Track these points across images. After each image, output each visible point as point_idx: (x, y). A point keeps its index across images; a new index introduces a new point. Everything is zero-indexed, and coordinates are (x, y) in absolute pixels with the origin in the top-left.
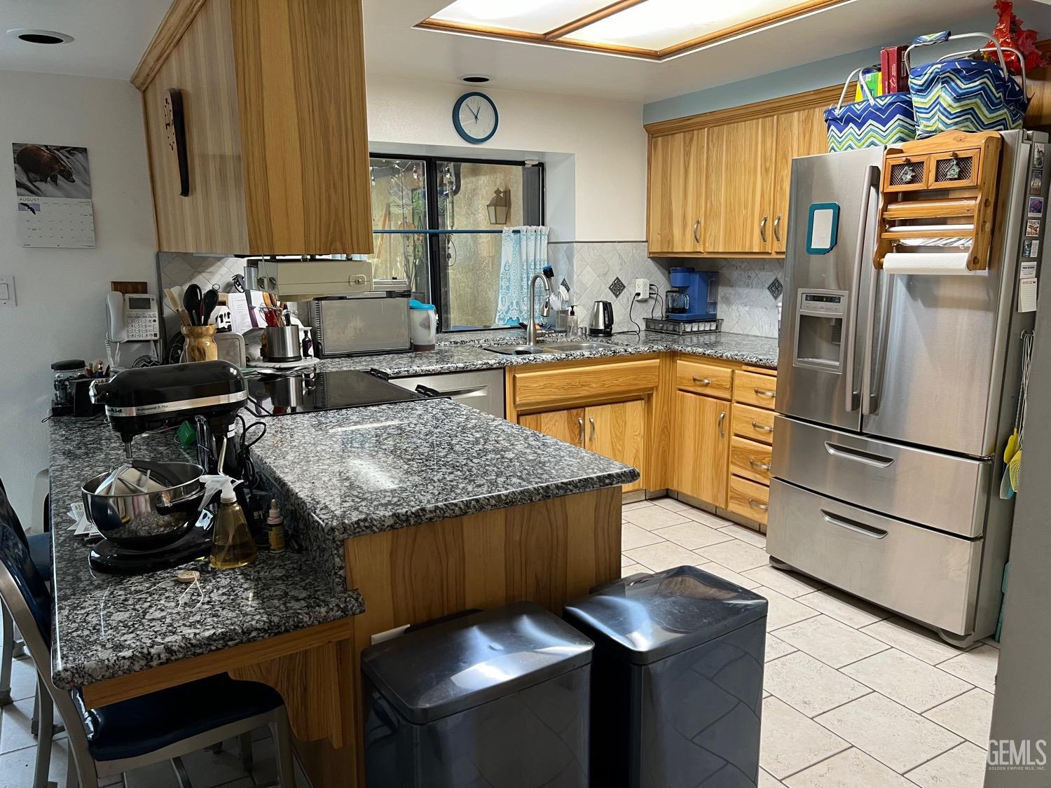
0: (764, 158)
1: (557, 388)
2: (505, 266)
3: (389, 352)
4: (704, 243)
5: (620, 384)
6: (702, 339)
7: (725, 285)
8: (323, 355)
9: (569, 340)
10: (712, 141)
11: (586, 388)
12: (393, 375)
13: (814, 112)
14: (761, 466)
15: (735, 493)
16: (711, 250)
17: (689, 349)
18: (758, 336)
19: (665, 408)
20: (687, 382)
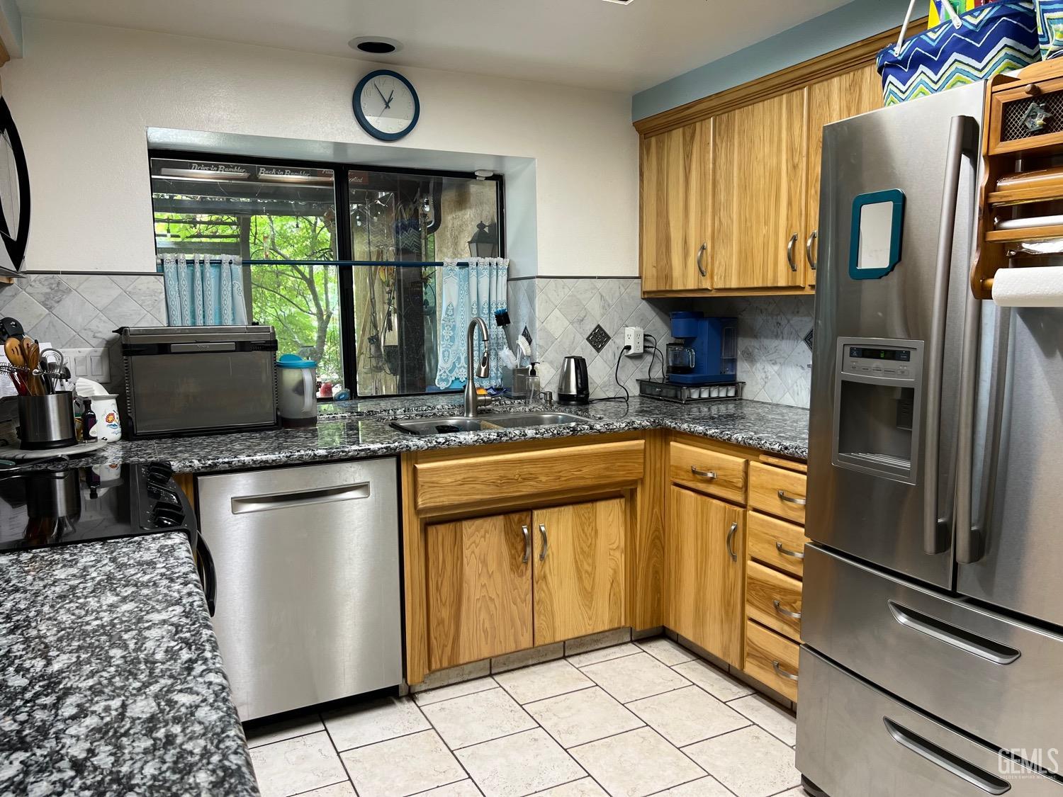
0: (792, 150)
1: (484, 483)
2: (447, 309)
3: (240, 430)
4: (712, 278)
5: (587, 475)
6: (714, 410)
7: (745, 336)
8: (135, 435)
9: (527, 410)
10: (720, 135)
11: (532, 483)
12: (203, 470)
13: (862, 74)
14: (790, 614)
15: (754, 648)
16: (720, 286)
17: (685, 426)
18: (792, 407)
19: (656, 510)
20: (683, 473)
